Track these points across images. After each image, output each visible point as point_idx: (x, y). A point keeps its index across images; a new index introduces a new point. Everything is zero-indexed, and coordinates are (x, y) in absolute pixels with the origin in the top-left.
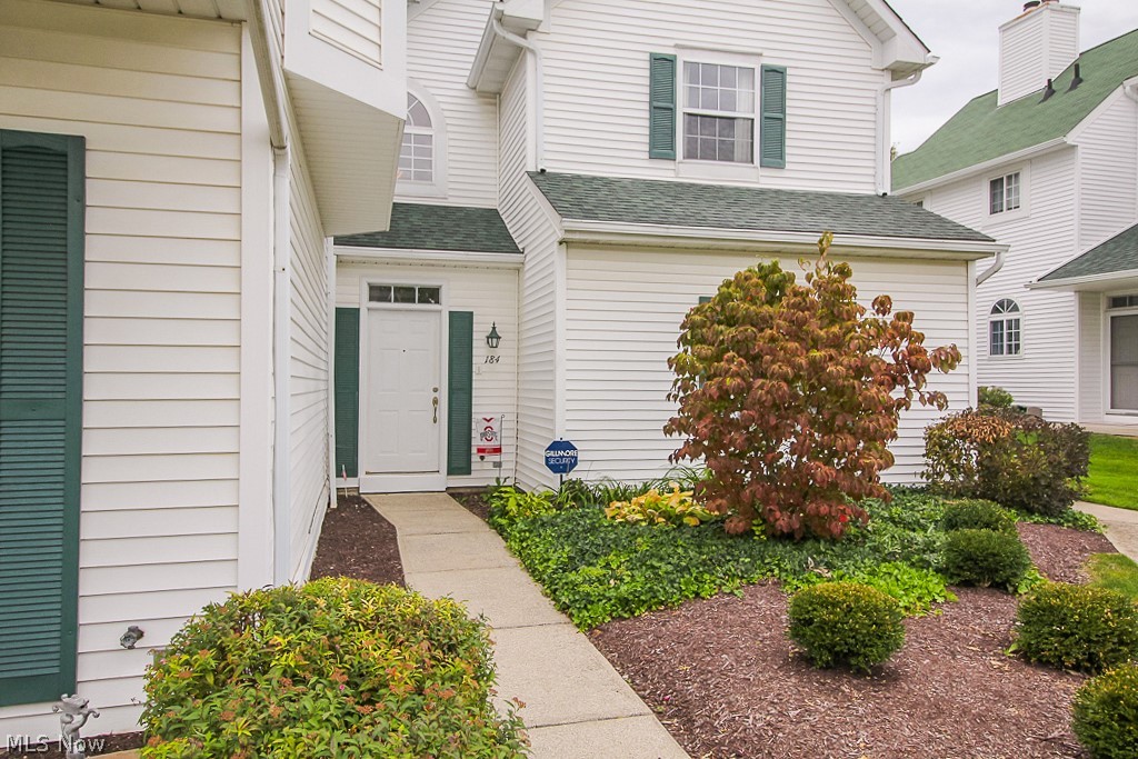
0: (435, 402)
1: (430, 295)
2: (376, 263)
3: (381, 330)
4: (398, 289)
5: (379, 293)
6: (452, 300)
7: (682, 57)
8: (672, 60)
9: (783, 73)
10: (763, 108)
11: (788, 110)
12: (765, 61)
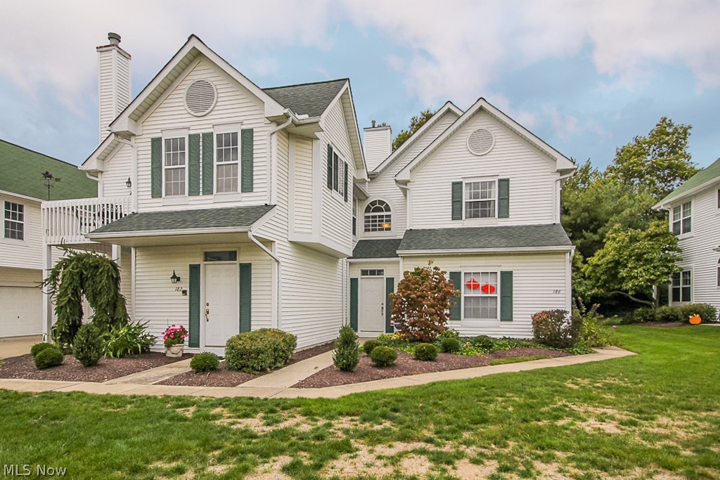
0: (383, 308)
1: (380, 272)
2: (363, 263)
3: (365, 285)
4: (371, 271)
5: (364, 273)
6: (387, 274)
7: (465, 182)
8: (461, 183)
9: (507, 180)
10: (499, 196)
11: (510, 195)
12: (500, 177)
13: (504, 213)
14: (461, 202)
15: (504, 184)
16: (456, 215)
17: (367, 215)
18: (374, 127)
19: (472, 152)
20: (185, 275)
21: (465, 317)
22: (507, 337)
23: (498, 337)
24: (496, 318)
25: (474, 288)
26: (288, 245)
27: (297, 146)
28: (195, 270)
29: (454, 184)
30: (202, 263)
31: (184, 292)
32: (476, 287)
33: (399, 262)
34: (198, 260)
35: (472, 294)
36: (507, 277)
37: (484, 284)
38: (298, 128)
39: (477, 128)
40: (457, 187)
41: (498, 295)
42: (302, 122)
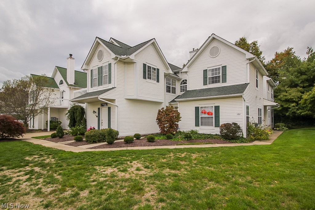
7: (208, 69)
8: (207, 70)
9: (225, 66)
10: (222, 73)
11: (227, 72)
12: (222, 66)
13: (224, 80)
14: (207, 77)
15: (224, 68)
16: (205, 83)
17: (181, 85)
18: (194, 50)
19: (211, 56)
20: (97, 111)
21: (201, 125)
22: (218, 134)
23: (214, 134)
24: (213, 126)
25: (204, 113)
26: (125, 100)
27: (128, 66)
28: (99, 109)
29: (204, 70)
30: (101, 107)
31: (97, 116)
32: (205, 113)
33: (177, 104)
34: (100, 106)
35: (204, 116)
36: (217, 108)
37: (208, 111)
38: (125, 60)
39: (212, 46)
40: (205, 72)
41: (214, 116)
42: (125, 58)
